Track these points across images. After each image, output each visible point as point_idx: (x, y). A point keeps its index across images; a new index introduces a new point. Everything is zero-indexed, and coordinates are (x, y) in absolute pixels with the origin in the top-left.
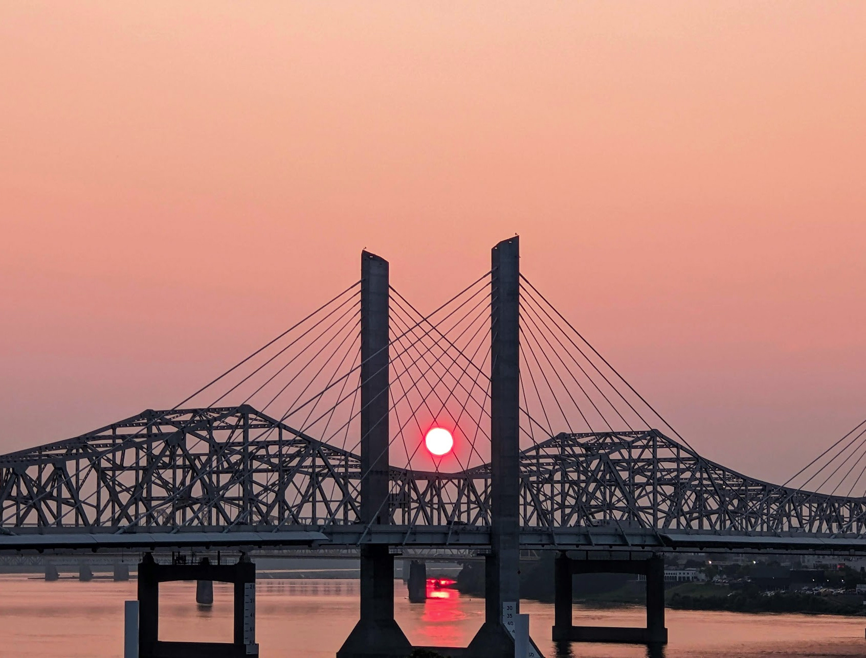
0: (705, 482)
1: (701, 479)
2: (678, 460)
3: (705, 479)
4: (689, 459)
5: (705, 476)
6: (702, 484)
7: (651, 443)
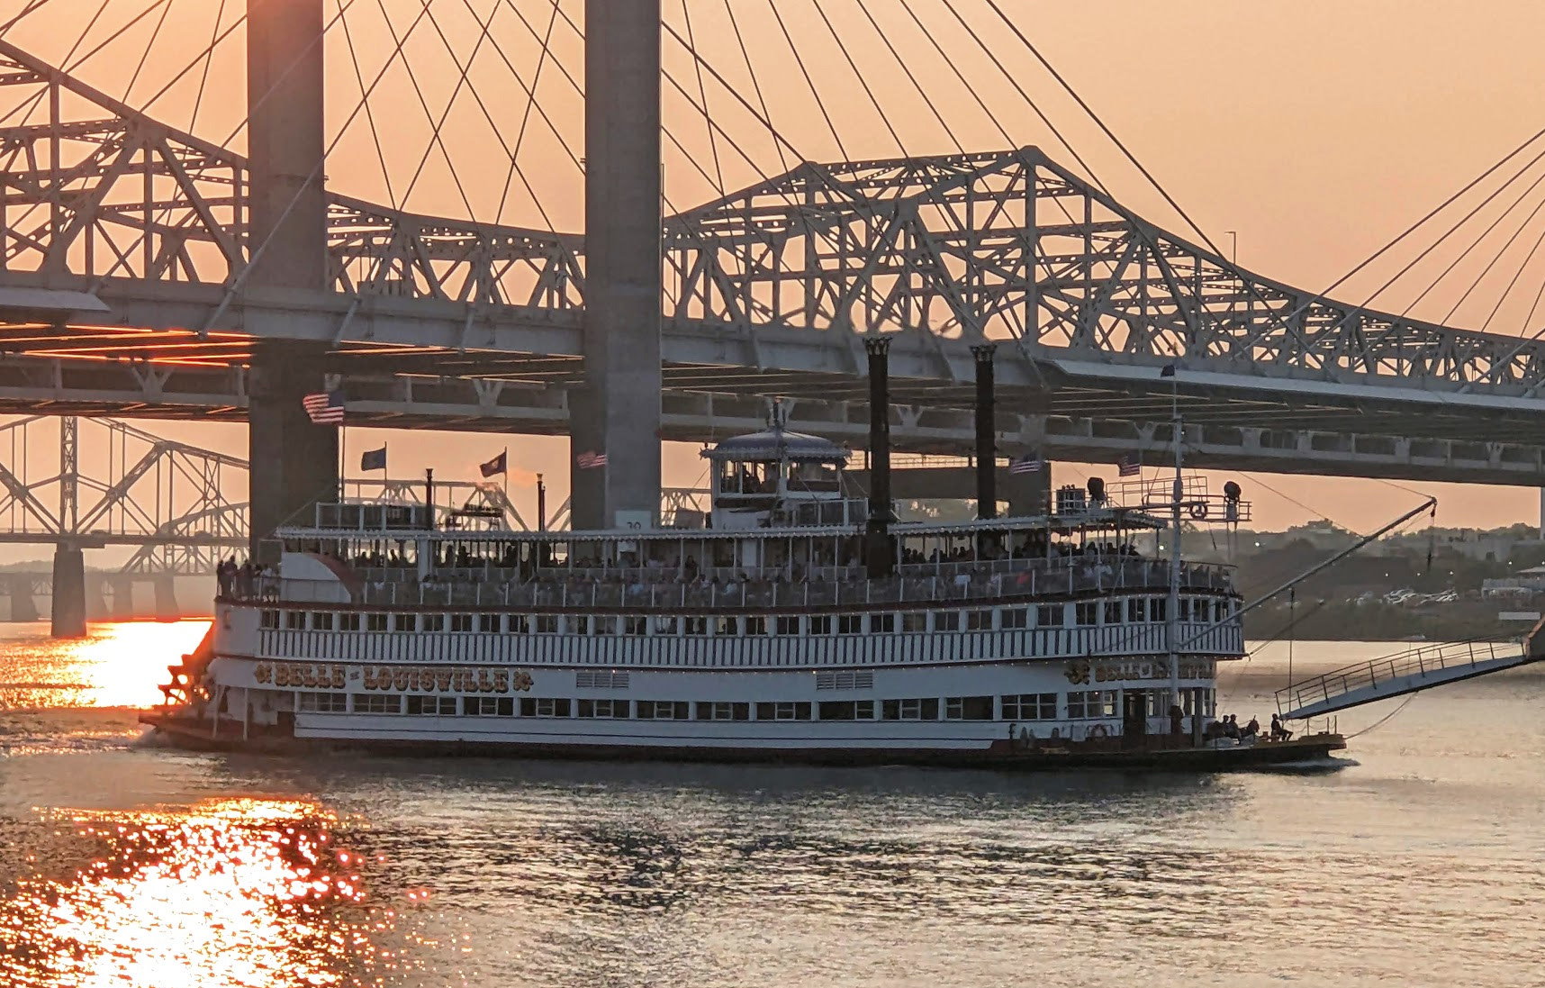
0: (1153, 292)
1: (1142, 283)
2: (1085, 230)
3: (1151, 282)
4: (1112, 227)
5: (1154, 272)
6: (1145, 296)
7: (1020, 185)
